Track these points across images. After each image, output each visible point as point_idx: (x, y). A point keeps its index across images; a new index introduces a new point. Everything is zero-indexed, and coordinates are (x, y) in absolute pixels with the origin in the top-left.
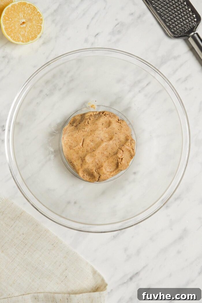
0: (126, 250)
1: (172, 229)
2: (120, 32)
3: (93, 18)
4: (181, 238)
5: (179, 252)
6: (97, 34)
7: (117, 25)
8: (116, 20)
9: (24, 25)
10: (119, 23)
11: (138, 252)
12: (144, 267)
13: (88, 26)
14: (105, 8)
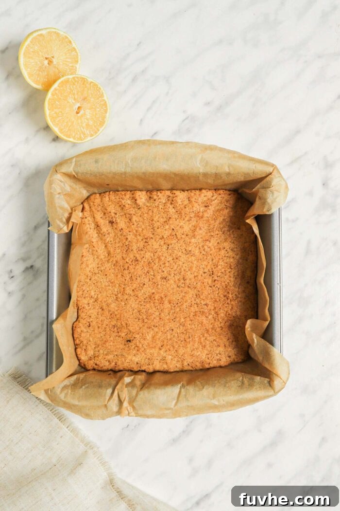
0: (191, 460)
1: (260, 431)
3: (149, 109)
4: (273, 445)
5: (270, 465)
6: (156, 133)
8: (184, 112)
10: (188, 117)
12: (217, 487)
13: (141, 120)
14: (168, 93)
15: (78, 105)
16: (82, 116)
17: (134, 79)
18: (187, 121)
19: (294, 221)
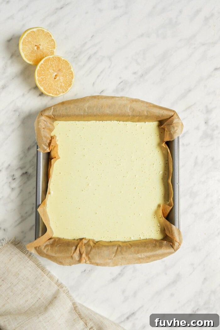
0: (124, 292)
1: (166, 274)
2: (123, 90)
3: (98, 76)
4: (174, 282)
5: (172, 295)
6: (102, 91)
7: (120, 83)
8: (120, 78)
10: (122, 81)
11: (135, 294)
12: (139, 309)
13: (94, 83)
14: (110, 67)
15: (56, 74)
16: (58, 80)
17: (89, 58)
18: (122, 84)
19: (187, 145)
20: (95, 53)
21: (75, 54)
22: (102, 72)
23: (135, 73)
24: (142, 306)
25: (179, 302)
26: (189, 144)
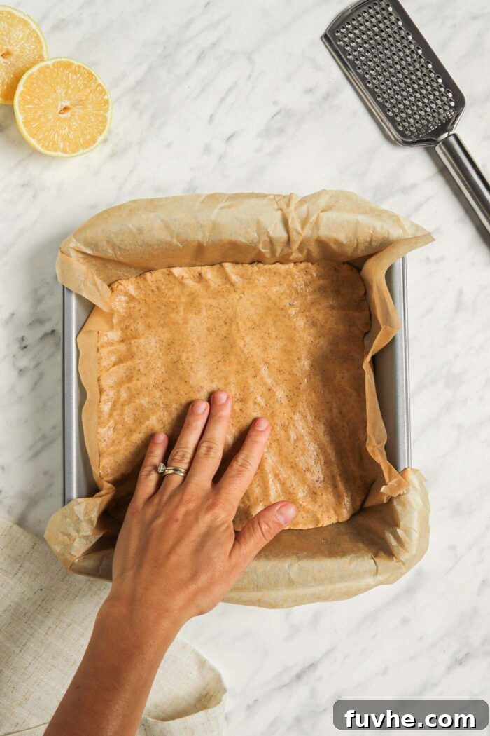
0: (289, 614)
2: (283, 131)
3: (223, 100)
5: (405, 621)
6: (232, 136)
7: (275, 115)
8: (274, 103)
9: (67, 114)
10: (280, 111)
11: (315, 620)
12: (327, 653)
13: (211, 116)
14: (250, 76)
17: (201, 56)
18: (278, 117)
19: (437, 261)
20: (214, 45)
21: (165, 48)
22: (230, 90)
23: (311, 90)
24: (333, 650)
25: (421, 638)
26: (443, 258)
